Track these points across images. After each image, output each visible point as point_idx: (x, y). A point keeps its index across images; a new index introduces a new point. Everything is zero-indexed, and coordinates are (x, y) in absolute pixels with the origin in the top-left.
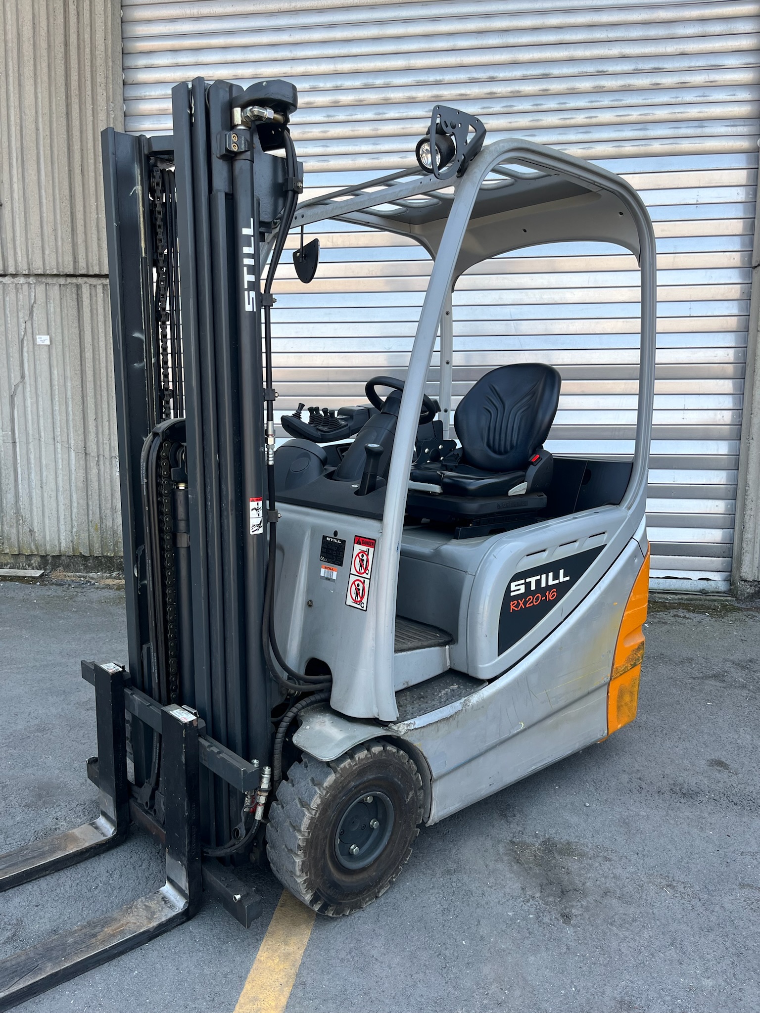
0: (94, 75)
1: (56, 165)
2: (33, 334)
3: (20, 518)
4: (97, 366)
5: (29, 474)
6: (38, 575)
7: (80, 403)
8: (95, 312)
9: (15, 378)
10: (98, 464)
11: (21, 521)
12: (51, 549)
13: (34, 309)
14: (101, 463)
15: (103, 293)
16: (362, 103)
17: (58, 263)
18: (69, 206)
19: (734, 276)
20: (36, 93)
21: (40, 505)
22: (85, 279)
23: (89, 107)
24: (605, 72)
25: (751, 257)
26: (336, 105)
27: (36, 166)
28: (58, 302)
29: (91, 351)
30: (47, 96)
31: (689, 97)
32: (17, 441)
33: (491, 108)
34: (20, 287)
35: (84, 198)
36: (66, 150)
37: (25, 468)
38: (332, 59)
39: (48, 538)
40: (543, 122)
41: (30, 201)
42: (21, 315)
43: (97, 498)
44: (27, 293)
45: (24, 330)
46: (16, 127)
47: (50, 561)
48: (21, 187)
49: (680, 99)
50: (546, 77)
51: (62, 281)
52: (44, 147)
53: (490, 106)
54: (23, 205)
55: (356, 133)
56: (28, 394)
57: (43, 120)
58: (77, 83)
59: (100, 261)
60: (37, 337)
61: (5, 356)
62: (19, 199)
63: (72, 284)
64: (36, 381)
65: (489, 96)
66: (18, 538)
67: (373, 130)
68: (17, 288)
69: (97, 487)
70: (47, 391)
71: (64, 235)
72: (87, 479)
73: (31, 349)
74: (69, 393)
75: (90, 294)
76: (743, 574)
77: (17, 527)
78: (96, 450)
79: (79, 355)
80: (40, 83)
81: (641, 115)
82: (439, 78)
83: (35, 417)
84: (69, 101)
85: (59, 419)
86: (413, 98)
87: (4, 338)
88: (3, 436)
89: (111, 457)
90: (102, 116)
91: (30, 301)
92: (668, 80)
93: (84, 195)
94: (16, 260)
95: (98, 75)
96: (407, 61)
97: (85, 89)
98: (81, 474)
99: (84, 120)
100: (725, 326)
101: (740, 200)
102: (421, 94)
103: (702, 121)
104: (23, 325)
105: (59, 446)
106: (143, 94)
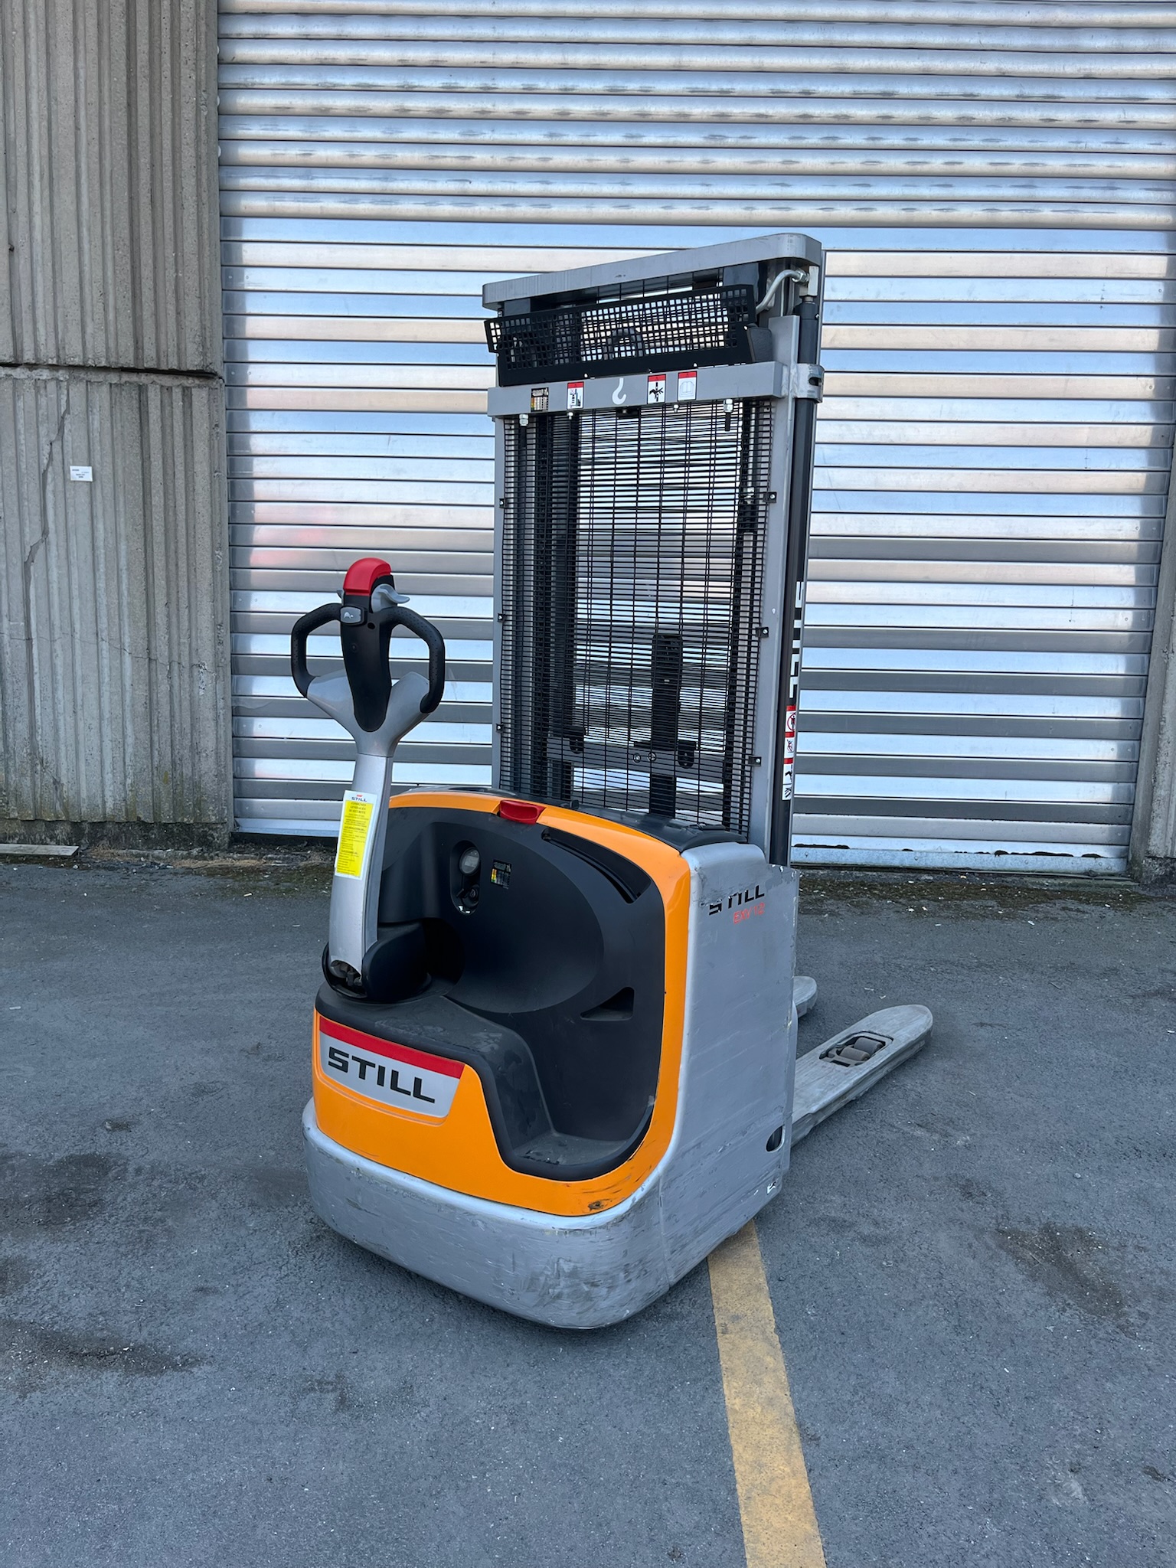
0: (177, 45)
1: (108, 187)
2: (63, 464)
3: (38, 762)
4: (171, 519)
5: (54, 690)
6: (70, 853)
7: (141, 578)
8: (169, 431)
9: (32, 536)
10: (170, 678)
11: (39, 767)
12: (85, 811)
13: (66, 422)
14: (175, 674)
15: (183, 401)
16: (604, 118)
17: (108, 348)
18: (128, 255)
19: (1144, 413)
20: (76, 69)
21: (71, 741)
22: (153, 377)
23: (167, 97)
24: (975, 96)
25: (1173, 385)
26: (564, 118)
27: (73, 188)
28: (107, 412)
29: (162, 494)
30: (95, 74)
31: (1095, 142)
32: (34, 636)
33: (805, 138)
34: (43, 385)
35: (154, 245)
36: (126, 165)
37: (47, 681)
38: (559, 45)
39: (84, 794)
40: (882, 165)
41: (63, 245)
42: (43, 431)
43: (169, 729)
44: (54, 396)
45: (47, 456)
46: (40, 123)
47: (86, 831)
48: (47, 220)
49: (1083, 145)
50: (887, 97)
51: (114, 378)
52: (88, 157)
53: (804, 135)
54: (50, 251)
55: (596, 165)
56: (53, 561)
57: (86, 114)
58: (147, 57)
59: (179, 349)
60: (72, 468)
61: (15, 499)
62: (43, 240)
63: (130, 383)
64: (67, 541)
65: (802, 120)
66: (34, 794)
67: (622, 162)
68: (38, 386)
69: (167, 713)
70: (86, 556)
71: (119, 302)
72: (150, 699)
73: (61, 488)
74: (123, 562)
75: (162, 402)
76: (1152, 848)
77: (33, 776)
78: (166, 654)
79: (141, 499)
80: (82, 52)
81: (1026, 164)
82: (725, 86)
83: (66, 599)
84: (133, 85)
85: (105, 602)
86: (685, 115)
87: (13, 468)
88: (10, 628)
89: (192, 666)
90: (188, 113)
91: (59, 409)
92: (1065, 115)
93: (154, 239)
94: (36, 341)
95: (182, 45)
96: (678, 58)
97: (161, 67)
98: (142, 692)
99: (158, 117)
100: (1134, 486)
101: (1160, 301)
102: (699, 110)
103: (1112, 180)
104: (47, 448)
105: (105, 646)
106: (250, 81)
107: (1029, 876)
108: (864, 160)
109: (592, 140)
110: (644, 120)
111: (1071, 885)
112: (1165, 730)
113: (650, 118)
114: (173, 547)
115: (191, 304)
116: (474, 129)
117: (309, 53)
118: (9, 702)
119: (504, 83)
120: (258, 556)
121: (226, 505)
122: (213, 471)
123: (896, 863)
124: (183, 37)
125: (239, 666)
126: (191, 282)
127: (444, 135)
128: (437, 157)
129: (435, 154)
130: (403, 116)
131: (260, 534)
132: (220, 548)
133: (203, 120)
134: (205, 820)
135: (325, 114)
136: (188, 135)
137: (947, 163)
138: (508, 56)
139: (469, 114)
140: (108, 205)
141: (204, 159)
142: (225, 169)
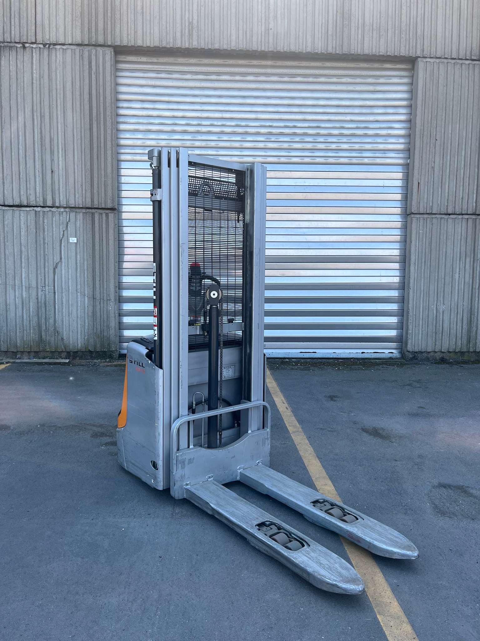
0: (105, 111)
1: (83, 153)
2: (67, 237)
3: (56, 332)
4: (101, 254)
5: (62, 309)
6: (68, 361)
7: (92, 272)
8: (101, 226)
9: (57, 259)
10: (100, 304)
11: (56, 334)
12: (71, 348)
13: (69, 224)
14: (102, 303)
15: (106, 217)
16: (235, 133)
17: (83, 202)
18: (90, 174)
19: (398, 218)
20: (73, 117)
21: (67, 325)
22: (96, 210)
23: (102, 126)
24: (344, 127)
25: (406, 210)
26: (222, 133)
27: (72, 154)
28: (82, 221)
29: (99, 246)
30: (79, 119)
31: (379, 140)
32: (56, 292)
34: (61, 213)
35: (98, 171)
36: (89, 147)
37: (60, 306)
38: (221, 112)
39: (71, 342)
40: (318, 147)
41: (69, 171)
42: (61, 227)
43: (99, 320)
44: (65, 216)
45: (62, 235)
46: (62, 133)
47: (72, 354)
48: (64, 163)
49: (376, 141)
50: (318, 127)
51: (84, 211)
52: (77, 144)
53: (294, 138)
54: (65, 172)
55: (232, 146)
56: (63, 267)
57: (77, 131)
58: (96, 114)
59: (105, 201)
60: (70, 238)
61: (52, 248)
62: (62, 169)
63: (89, 212)
64: (68, 261)
65: (293, 134)
66: (55, 343)
67: (240, 145)
69: (99, 315)
70: (74, 266)
71: (86, 188)
72: (94, 311)
73: (66, 245)
74: (86, 267)
75: (99, 218)
76: (408, 349)
77: (55, 337)
78: (99, 296)
79: (92, 248)
80: (75, 112)
82: (271, 124)
83: (67, 280)
84: (91, 122)
85: (79, 280)
86: (259, 132)
87: (51, 239)
88: (49, 289)
89: (107, 300)
90: (109, 132)
91: (66, 221)
92: (370, 132)
93: (98, 169)
94: (60, 200)
95: (107, 111)
96: (256, 116)
97: (100, 117)
98: (91, 309)
99: (99, 132)
100: (396, 240)
101: (401, 186)
102: (263, 130)
103: (385, 151)
104: (62, 232)
105: (79, 294)
106: (126, 121)
107: (372, 359)
108: (312, 145)
109: (231, 139)
110: (247, 133)
111: (385, 361)
112: (410, 312)
113: (249, 133)
114: (102, 262)
115: (109, 188)
116: (195, 136)
117: (144, 113)
118: (47, 313)
119: (204, 123)
120: (125, 265)
121: (117, 249)
122: (115, 238)
123: (331, 357)
124: (107, 108)
125: (121, 300)
126: (109, 182)
127: (186, 137)
128: (185, 144)
130: (174, 132)
131: (126, 258)
132: (116, 262)
133: (113, 133)
134: (111, 350)
135: (149, 131)
136: (109, 138)
137: (337, 146)
138: (205, 115)
139: (193, 131)
140: (83, 159)
141: (113, 144)
142: (118, 148)
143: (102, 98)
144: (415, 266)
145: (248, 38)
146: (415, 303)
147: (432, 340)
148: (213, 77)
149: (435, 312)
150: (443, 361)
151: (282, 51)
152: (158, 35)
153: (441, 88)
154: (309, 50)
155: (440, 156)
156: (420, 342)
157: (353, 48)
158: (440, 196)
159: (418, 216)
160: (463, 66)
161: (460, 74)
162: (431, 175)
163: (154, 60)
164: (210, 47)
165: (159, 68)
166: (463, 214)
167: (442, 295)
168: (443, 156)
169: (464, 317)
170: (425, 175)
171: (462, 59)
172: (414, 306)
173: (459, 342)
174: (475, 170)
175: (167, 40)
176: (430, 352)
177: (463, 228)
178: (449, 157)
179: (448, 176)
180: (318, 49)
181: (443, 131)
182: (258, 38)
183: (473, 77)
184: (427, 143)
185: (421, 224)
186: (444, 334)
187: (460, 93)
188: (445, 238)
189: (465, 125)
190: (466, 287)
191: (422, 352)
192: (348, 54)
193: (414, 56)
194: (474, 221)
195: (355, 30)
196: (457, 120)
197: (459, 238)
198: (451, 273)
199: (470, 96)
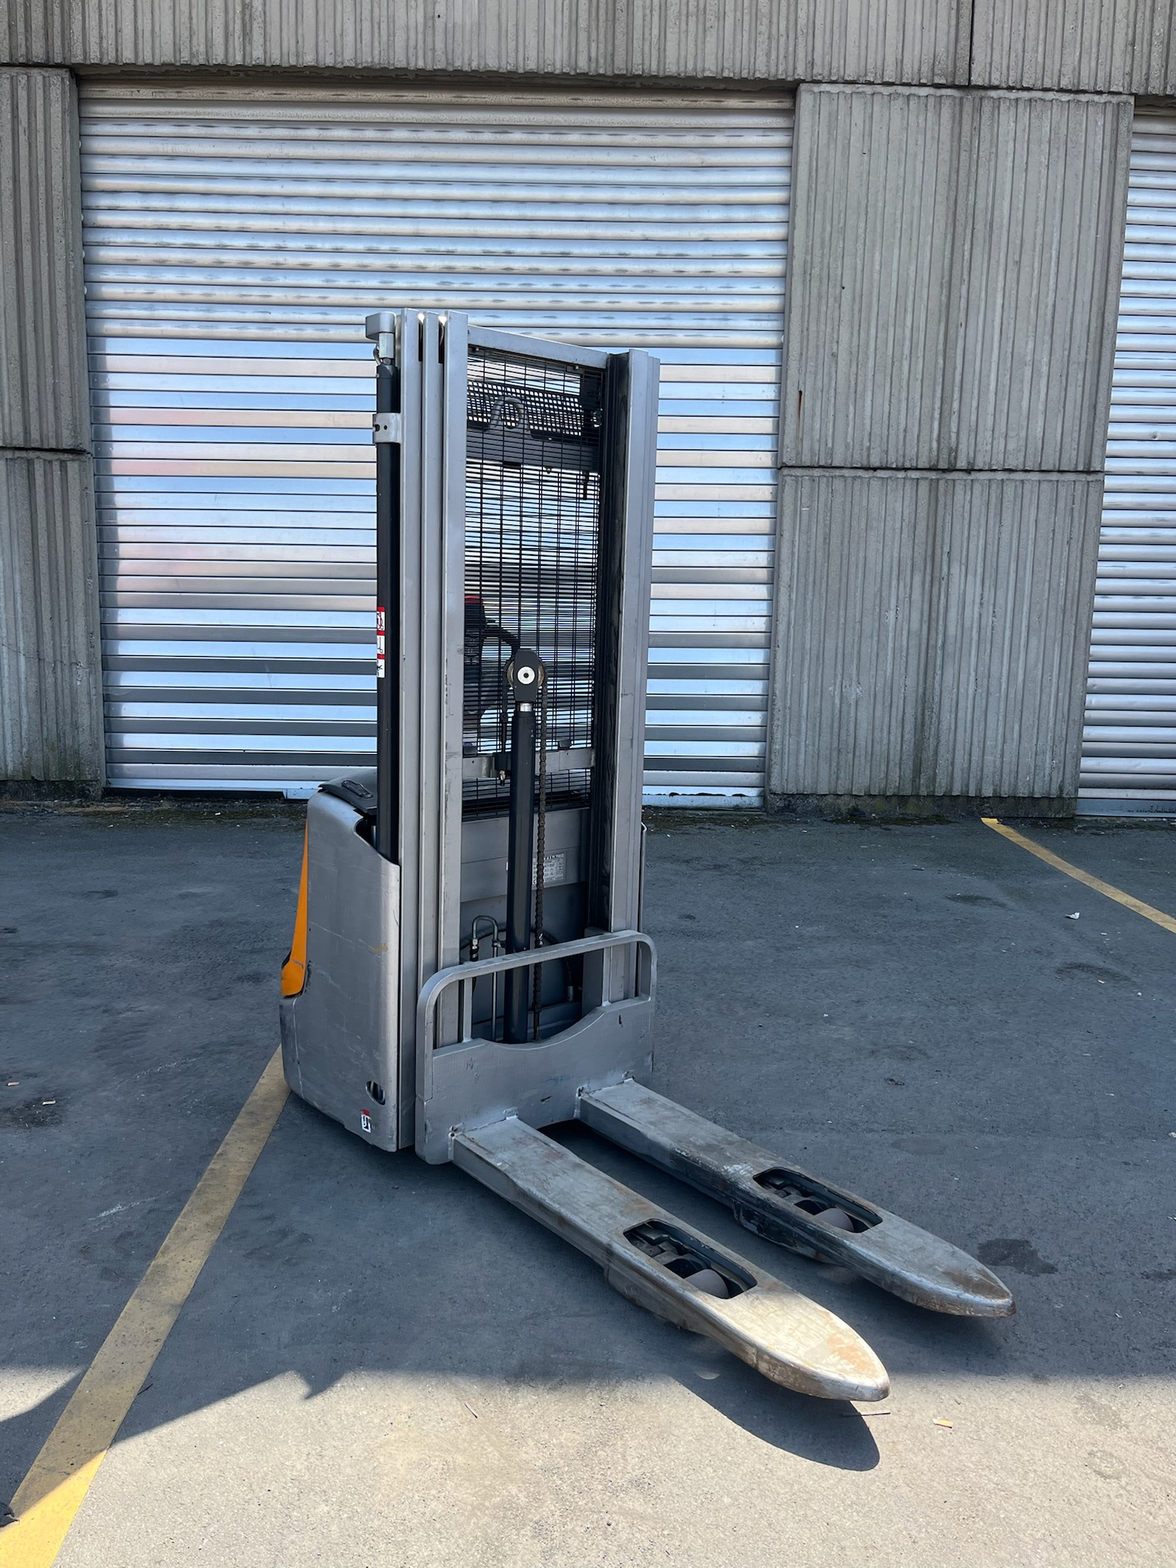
0: (50, 217)
4: (53, 556)
7: (32, 599)
8: (50, 492)
10: (54, 672)
14: (59, 670)
15: (61, 470)
16: (364, 269)
17: (4, 433)
18: (19, 368)
22: (38, 453)
23: (44, 255)
24: (627, 254)
25: (777, 458)
26: (336, 269)
28: (4, 478)
29: (46, 538)
31: (712, 287)
35: (38, 361)
36: (15, 303)
43: (54, 711)
49: (704, 289)
50: (565, 255)
51: (9, 454)
53: (507, 282)
55: (360, 302)
58: (29, 226)
59: (57, 434)
63: (21, 458)
65: (504, 271)
67: (378, 299)
69: (53, 699)
71: (12, 401)
72: (40, 689)
74: (18, 587)
75: (45, 471)
76: (774, 788)
78: (52, 655)
79: (31, 542)
81: (664, 302)
82: (451, 248)
84: (19, 246)
85: (4, 617)
86: (423, 268)
89: (71, 664)
90: (60, 266)
92: (692, 268)
93: (37, 355)
95: (55, 218)
97: (39, 233)
98: (33, 683)
99: (38, 270)
101: (770, 398)
102: (432, 263)
103: (725, 313)
105: (5, 649)
106: (106, 240)
107: (690, 809)
108: (551, 299)
109: (357, 284)
110: (393, 270)
111: (717, 815)
112: (775, 702)
113: (398, 269)
114: (55, 576)
115: (65, 401)
116: (272, 276)
117: (150, 220)
119: (292, 244)
120: (122, 583)
121: (95, 546)
122: (85, 521)
124: (55, 212)
125: (109, 664)
126: (65, 387)
127: (250, 279)
128: (245, 295)
129: (244, 293)
130: (219, 266)
131: (124, 566)
132: (91, 577)
133: (71, 272)
134: (83, 778)
135: (162, 264)
136: (60, 282)
137: (609, 302)
138: (294, 224)
139: (268, 265)
141: (73, 299)
142: (91, 303)
143: (42, 189)
144: (790, 592)
145: (384, 38)
146: (789, 680)
147: (830, 766)
148: (312, 133)
149: (837, 701)
150: (855, 816)
151: (466, 68)
152: (172, 35)
153: (855, 157)
154: (532, 66)
155: (852, 328)
156: (801, 771)
157: (640, 62)
158: (851, 424)
159: (798, 472)
160: (911, 103)
161: (905, 122)
162: (830, 373)
163: (171, 94)
164: (293, 62)
165: (182, 113)
166: (906, 469)
167: (855, 662)
168: (860, 326)
169: (907, 715)
170: (816, 374)
171: (909, 85)
172: (786, 688)
173: (895, 774)
174: (936, 361)
175: (191, 48)
176: (826, 795)
177: (906, 503)
178: (873, 331)
179: (870, 377)
180: (554, 64)
181: (859, 267)
182: (408, 39)
183: (937, 128)
184: (820, 296)
185: (806, 490)
186: (857, 754)
187: (902, 169)
188: (863, 525)
189: (914, 250)
190: (913, 643)
191: (807, 796)
192: (629, 75)
193: (789, 79)
194: (934, 485)
195: (644, 16)
196: (894, 237)
197: (898, 525)
198: (878, 610)
199: (926, 177)
